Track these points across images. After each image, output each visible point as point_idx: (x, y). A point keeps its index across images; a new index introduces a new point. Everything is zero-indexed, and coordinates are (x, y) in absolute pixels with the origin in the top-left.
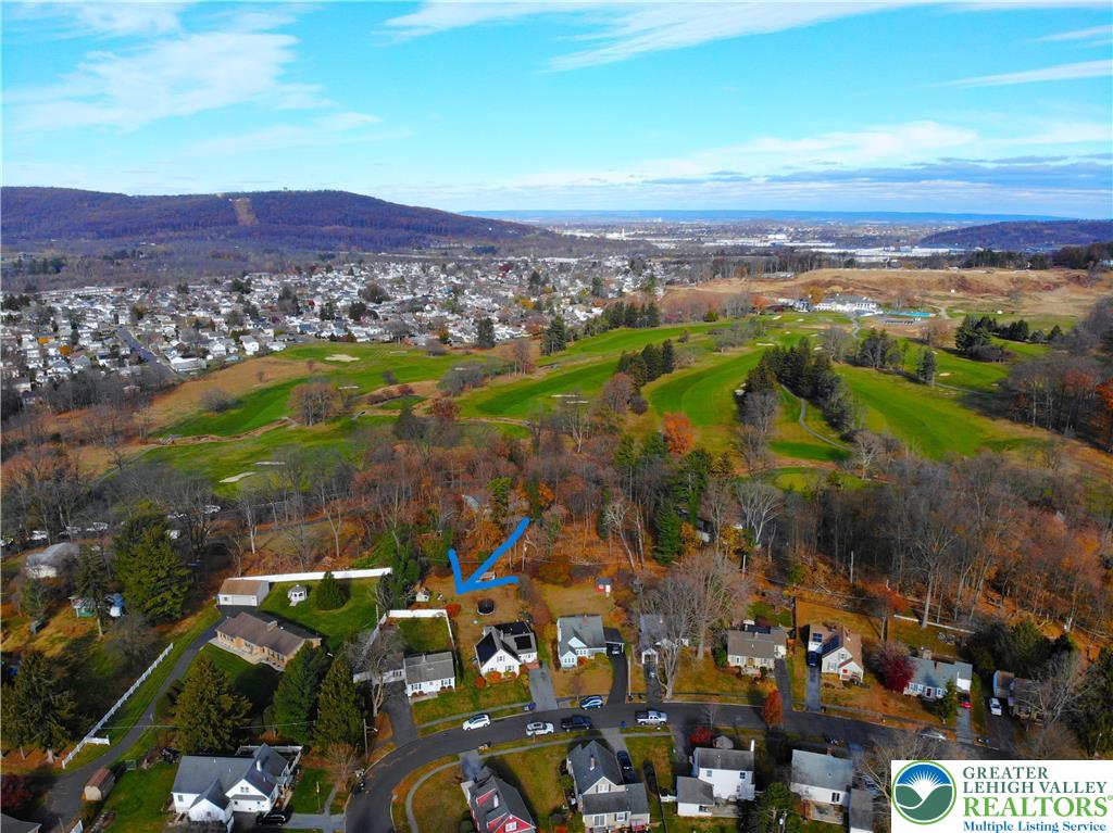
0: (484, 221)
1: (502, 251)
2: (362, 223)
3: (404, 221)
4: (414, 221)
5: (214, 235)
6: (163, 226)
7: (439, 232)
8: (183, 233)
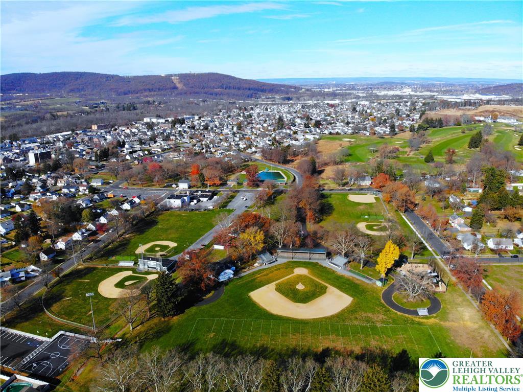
0: (281, 86)
1: (294, 99)
2: (229, 88)
3: (247, 86)
4: (251, 86)
5: (170, 93)
6: (145, 90)
7: (263, 91)
8: (156, 93)
